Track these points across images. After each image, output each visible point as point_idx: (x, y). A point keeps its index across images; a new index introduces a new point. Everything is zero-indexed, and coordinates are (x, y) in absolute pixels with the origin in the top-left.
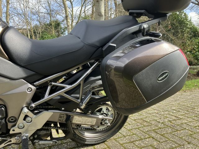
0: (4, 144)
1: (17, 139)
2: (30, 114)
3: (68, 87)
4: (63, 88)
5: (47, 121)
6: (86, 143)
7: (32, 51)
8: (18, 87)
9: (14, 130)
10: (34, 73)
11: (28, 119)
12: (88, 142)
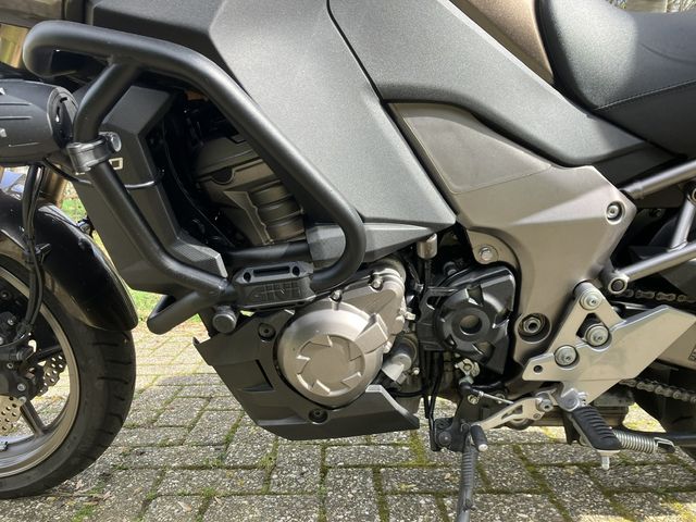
0: (503, 417)
1: (543, 407)
2: (608, 313)
5: (657, 361)
7: (643, 44)
9: (538, 369)
10: (635, 141)
11: (597, 331)
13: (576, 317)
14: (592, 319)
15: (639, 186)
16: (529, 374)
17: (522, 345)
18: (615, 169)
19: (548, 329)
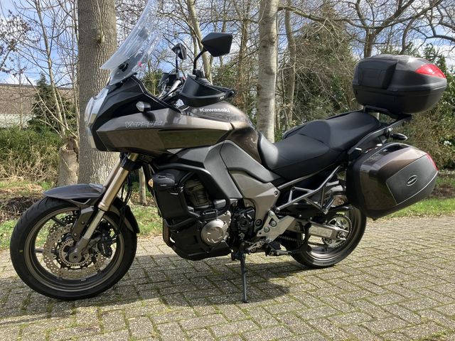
2: (275, 218)
3: (311, 192)
4: (306, 192)
5: (286, 230)
6: (314, 263)
8: (267, 190)
9: (260, 233)
10: (279, 177)
11: (273, 222)
12: (316, 262)
13: (269, 219)
14: (272, 220)
15: (281, 187)
16: (258, 235)
17: (256, 228)
18: (275, 183)
19: (262, 223)
